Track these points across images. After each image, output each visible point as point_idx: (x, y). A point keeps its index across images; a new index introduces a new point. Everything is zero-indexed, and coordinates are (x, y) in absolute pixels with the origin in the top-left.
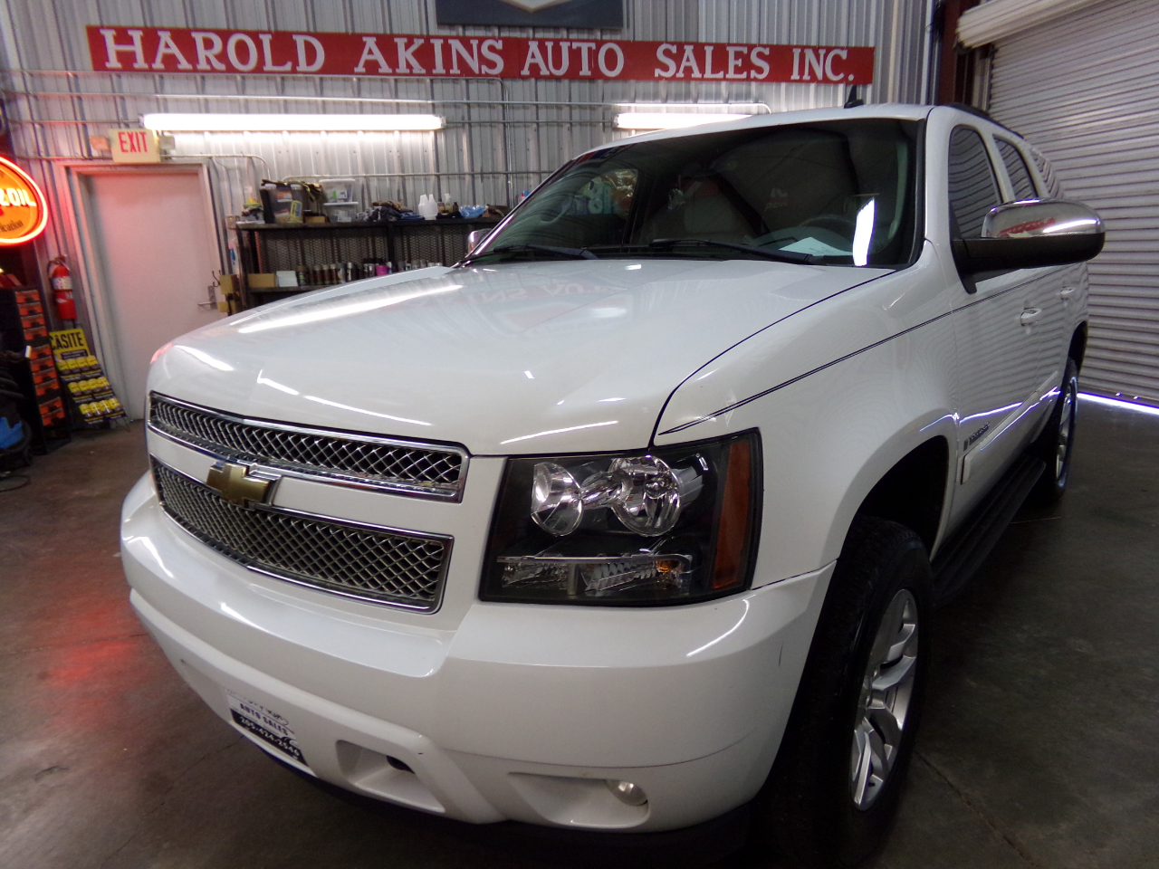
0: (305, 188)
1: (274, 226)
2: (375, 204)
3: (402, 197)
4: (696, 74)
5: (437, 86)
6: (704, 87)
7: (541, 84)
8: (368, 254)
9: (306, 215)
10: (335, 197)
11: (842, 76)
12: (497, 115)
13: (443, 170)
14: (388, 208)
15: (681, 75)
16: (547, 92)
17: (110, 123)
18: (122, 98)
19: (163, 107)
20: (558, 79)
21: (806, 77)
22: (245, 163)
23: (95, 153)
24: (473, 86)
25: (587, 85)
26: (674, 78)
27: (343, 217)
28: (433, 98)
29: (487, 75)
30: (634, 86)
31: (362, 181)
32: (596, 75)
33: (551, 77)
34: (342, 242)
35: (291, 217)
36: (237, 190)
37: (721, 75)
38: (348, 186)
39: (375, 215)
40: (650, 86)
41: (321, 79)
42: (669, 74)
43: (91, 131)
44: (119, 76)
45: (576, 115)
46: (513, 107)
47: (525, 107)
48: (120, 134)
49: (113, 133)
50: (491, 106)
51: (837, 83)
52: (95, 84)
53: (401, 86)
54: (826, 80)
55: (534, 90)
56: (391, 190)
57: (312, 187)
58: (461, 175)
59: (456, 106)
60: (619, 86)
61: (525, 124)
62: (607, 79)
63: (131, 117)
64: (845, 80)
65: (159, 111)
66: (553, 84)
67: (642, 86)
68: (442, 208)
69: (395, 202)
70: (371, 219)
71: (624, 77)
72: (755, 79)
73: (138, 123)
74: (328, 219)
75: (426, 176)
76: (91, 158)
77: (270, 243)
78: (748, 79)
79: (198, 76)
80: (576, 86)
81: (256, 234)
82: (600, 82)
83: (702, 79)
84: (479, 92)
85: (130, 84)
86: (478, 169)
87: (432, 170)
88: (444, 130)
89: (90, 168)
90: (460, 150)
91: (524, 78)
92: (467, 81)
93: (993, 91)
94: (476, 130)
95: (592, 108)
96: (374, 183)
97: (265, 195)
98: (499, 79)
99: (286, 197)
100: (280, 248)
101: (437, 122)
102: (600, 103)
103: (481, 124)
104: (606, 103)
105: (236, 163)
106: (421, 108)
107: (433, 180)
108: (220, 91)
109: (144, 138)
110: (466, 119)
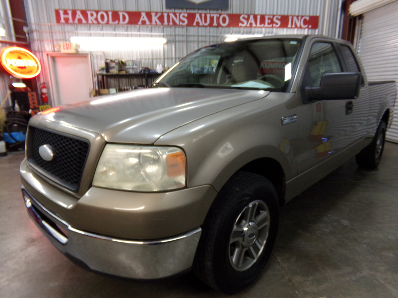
0: (119, 62)
1: (109, 74)
2: (143, 67)
3: (152, 65)
4: (254, 25)
5: (165, 29)
6: (257, 30)
7: (200, 28)
8: (140, 84)
9: (120, 70)
10: (129, 65)
11: (306, 26)
13: (166, 56)
14: (147, 69)
15: (248, 25)
16: (202, 31)
17: (61, 40)
18: (65, 32)
19: (77, 35)
20: (206, 27)
21: (294, 26)
22: (102, 54)
23: (56, 49)
24: (177, 29)
25: (215, 29)
26: (246, 27)
27: (131, 72)
28: (163, 32)
29: (181, 25)
30: (232, 29)
31: (139, 60)
32: (219, 25)
33: (203, 26)
34: (132, 80)
35: (114, 71)
36: (99, 62)
37: (262, 25)
38: (133, 61)
39: (142, 71)
40: (237, 29)
41: (127, 27)
42: (245, 25)
43: (55, 43)
44: (64, 26)
46: (190, 36)
47: (194, 36)
48: (63, 44)
49: (61, 43)
50: (183, 36)
51: (305, 28)
52: (57, 28)
53: (153, 29)
54: (301, 27)
55: (197, 30)
56: (148, 64)
57: (122, 62)
58: (172, 58)
59: (171, 35)
60: (227, 29)
61: (194, 42)
62: (222, 27)
63: (67, 38)
64: (308, 27)
65: (76, 36)
66: (204, 29)
67: (235, 29)
68: (164, 69)
69: (149, 67)
70: (140, 72)
71: (229, 26)
72: (275, 27)
73: (69, 40)
74: (127, 72)
75: (160, 59)
76: (54, 51)
77: (109, 80)
78: (272, 27)
79: (88, 26)
80: (212, 29)
81: (105, 77)
82: (220, 28)
83: (256, 27)
84: (179, 31)
85: (68, 28)
86: (177, 56)
87: (162, 57)
88: (167, 43)
89: (54, 54)
90: (172, 50)
91: (194, 26)
92: (175, 27)
93: (362, 32)
94: (177, 44)
95: (217, 37)
96: (143, 61)
97: (107, 64)
98: (186, 27)
99: (113, 65)
100: (112, 81)
101: (164, 40)
102: (220, 35)
103: (179, 41)
104: (222, 35)
105: (99, 53)
106: (159, 36)
107: (162, 60)
108: (95, 30)
109: (70, 45)
110: (174, 40)
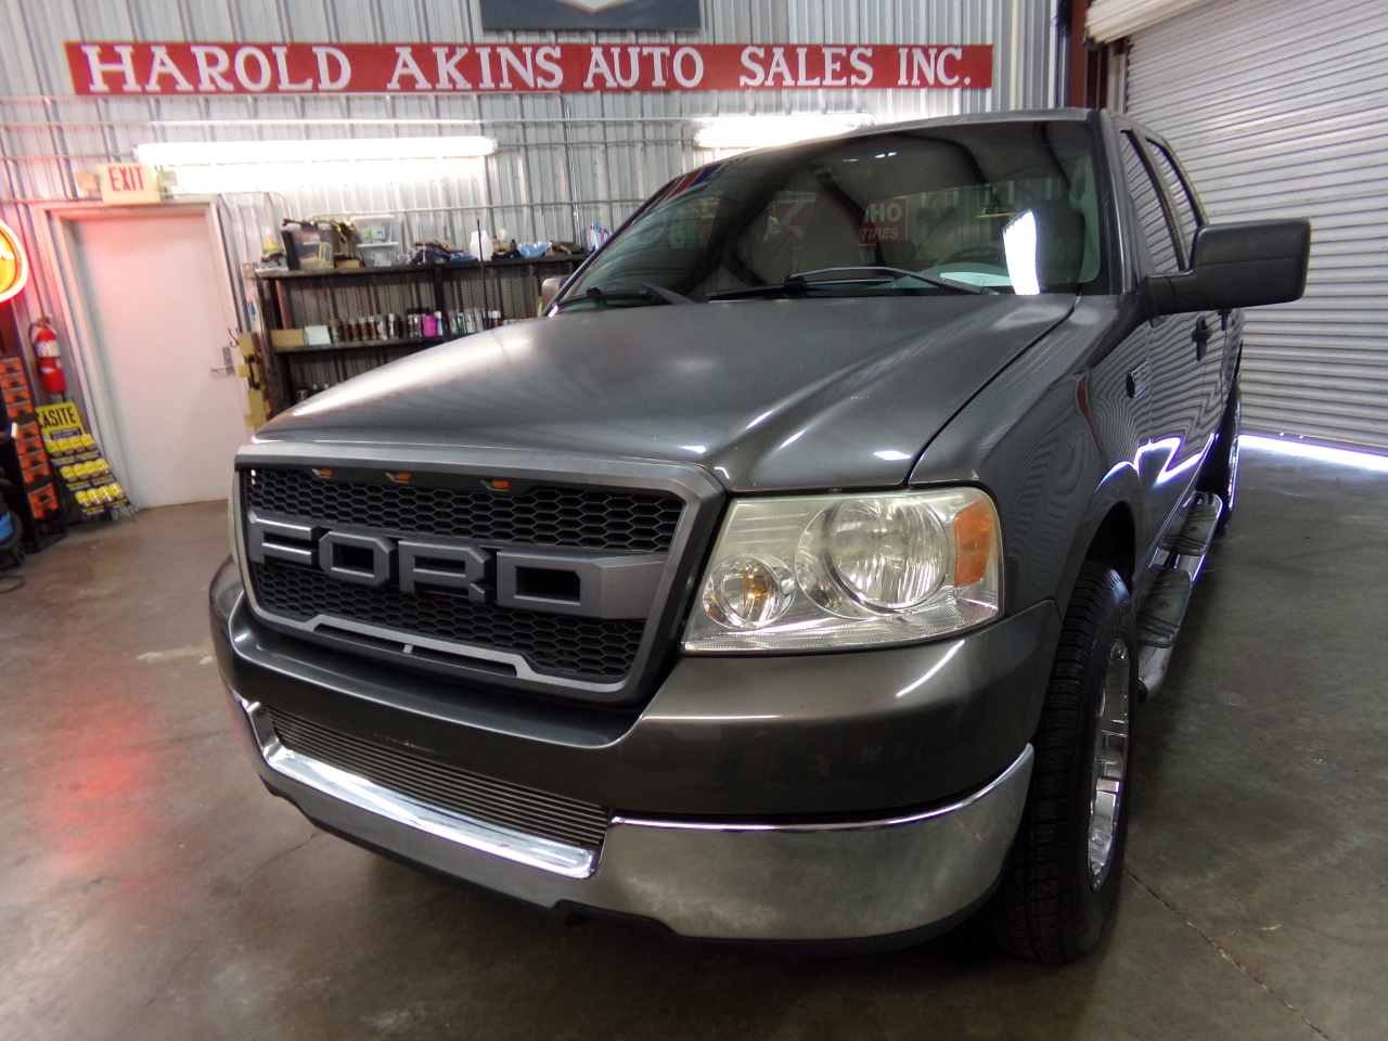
0: (334, 228)
1: (301, 273)
2: (418, 244)
3: (449, 235)
4: (789, 81)
5: (486, 103)
6: (798, 96)
7: (608, 98)
8: (412, 303)
9: (338, 259)
10: (370, 238)
11: (956, 78)
12: (558, 135)
13: (497, 202)
14: (434, 248)
15: (770, 82)
16: (615, 107)
17: (98, 157)
18: (111, 127)
19: (161, 135)
20: (627, 91)
21: (915, 80)
22: (261, 201)
23: (81, 193)
24: (528, 102)
25: (661, 97)
26: (762, 87)
27: (381, 261)
28: (481, 117)
29: (544, 88)
30: (715, 96)
31: (401, 217)
32: (672, 85)
33: (619, 89)
34: (381, 290)
35: (319, 262)
36: (253, 234)
37: (817, 81)
38: (386, 224)
39: (419, 257)
40: (735, 96)
41: (348, 98)
42: (756, 83)
43: (75, 168)
44: (106, 101)
45: (650, 133)
46: (576, 125)
47: (590, 125)
48: (110, 171)
49: (102, 169)
50: (550, 125)
51: (951, 87)
52: (78, 111)
53: (443, 104)
54: (938, 83)
55: (599, 102)
56: (435, 227)
57: (343, 226)
58: (518, 207)
59: (509, 126)
60: (699, 97)
61: (591, 145)
62: (684, 90)
63: (123, 149)
64: (960, 83)
65: (156, 141)
66: (622, 97)
67: (725, 97)
68: (497, 246)
69: (442, 241)
70: (414, 261)
71: (704, 86)
72: (857, 85)
73: (132, 157)
74: (363, 264)
75: (477, 210)
76: (76, 199)
77: (295, 294)
78: (849, 85)
79: (201, 98)
80: (648, 98)
81: (278, 283)
82: (677, 94)
83: (796, 87)
84: (535, 108)
85: (119, 110)
86: (537, 200)
87: (484, 203)
88: (497, 154)
89: (76, 211)
90: (515, 178)
91: (588, 91)
92: (521, 96)
93: (1130, 91)
94: (533, 154)
95: (668, 124)
96: (415, 220)
97: (288, 237)
98: (559, 92)
99: (313, 239)
100: (307, 299)
101: (487, 145)
102: (678, 118)
103: (539, 146)
104: (684, 118)
105: (250, 201)
106: (468, 129)
107: (485, 214)
108: (228, 116)
109: (139, 174)
110: (522, 141)
